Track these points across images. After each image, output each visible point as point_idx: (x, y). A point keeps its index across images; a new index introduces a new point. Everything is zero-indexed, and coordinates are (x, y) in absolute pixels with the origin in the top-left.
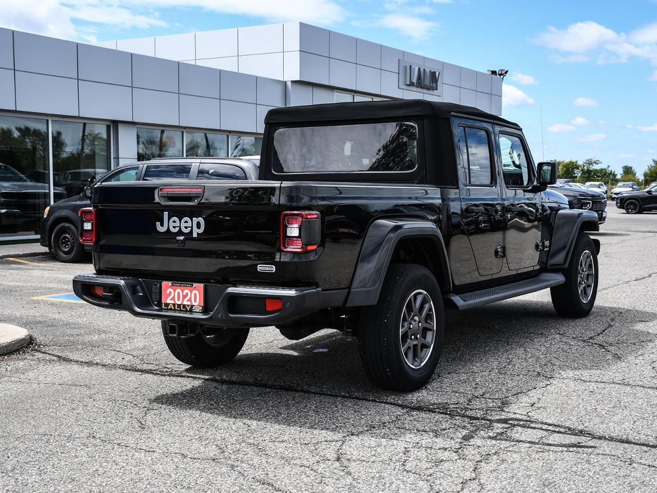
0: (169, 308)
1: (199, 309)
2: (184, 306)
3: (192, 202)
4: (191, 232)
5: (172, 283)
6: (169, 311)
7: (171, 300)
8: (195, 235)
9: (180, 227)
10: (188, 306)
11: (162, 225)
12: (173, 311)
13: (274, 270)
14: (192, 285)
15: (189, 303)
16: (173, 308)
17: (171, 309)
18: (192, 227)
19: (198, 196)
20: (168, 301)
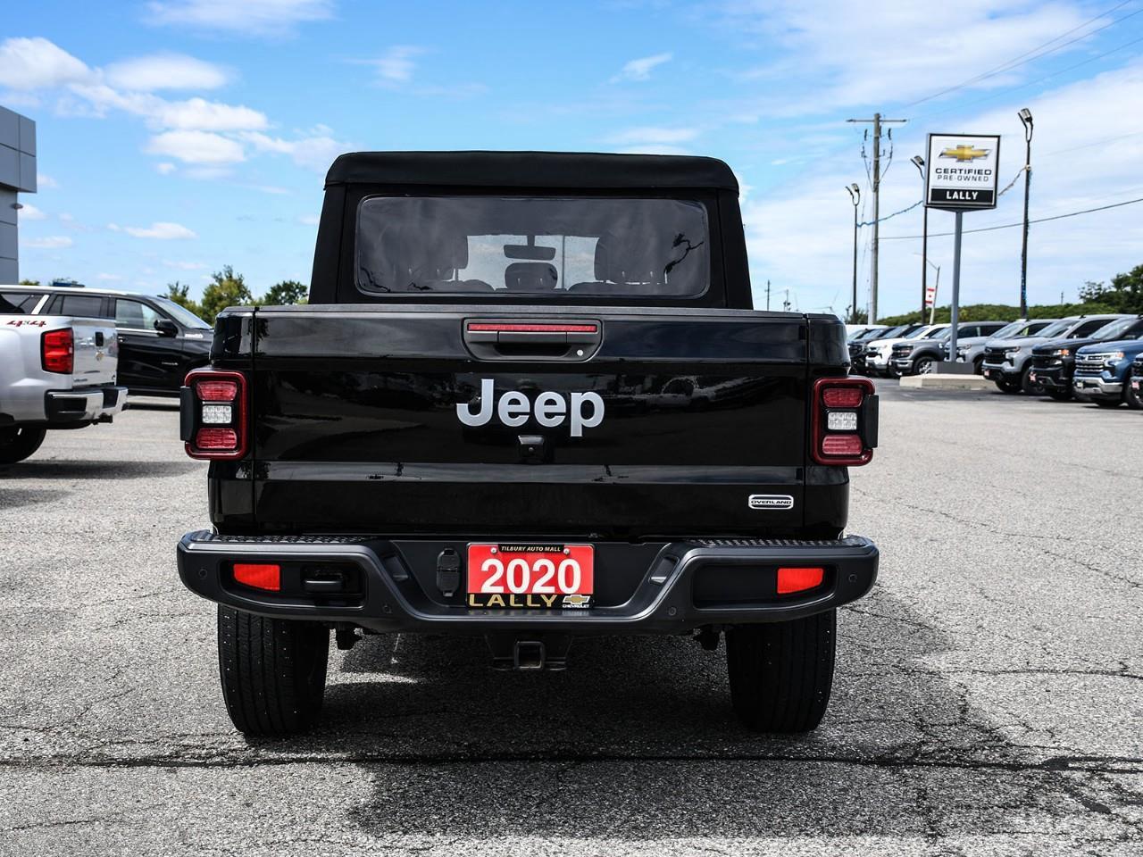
0: (489, 604)
1: (581, 602)
2: (537, 597)
3: (569, 356)
4: (566, 425)
5: (500, 546)
6: (490, 612)
7: (494, 585)
8: (576, 432)
9: (532, 414)
10: (549, 596)
11: (475, 409)
12: (502, 612)
13: (792, 506)
14: (562, 548)
15: (551, 590)
16: (503, 604)
17: (496, 607)
18: (568, 414)
19: (588, 341)
20: (487, 588)
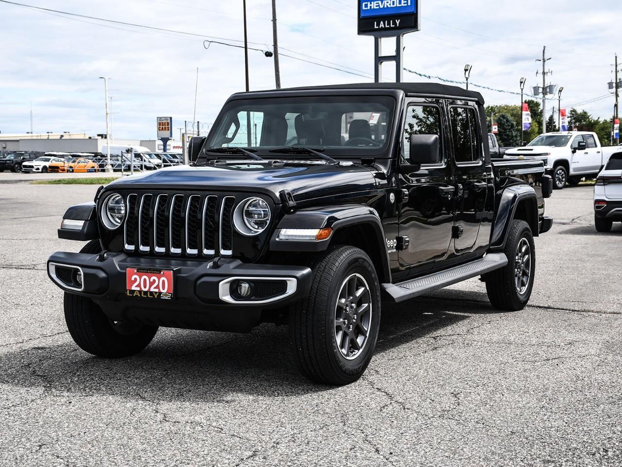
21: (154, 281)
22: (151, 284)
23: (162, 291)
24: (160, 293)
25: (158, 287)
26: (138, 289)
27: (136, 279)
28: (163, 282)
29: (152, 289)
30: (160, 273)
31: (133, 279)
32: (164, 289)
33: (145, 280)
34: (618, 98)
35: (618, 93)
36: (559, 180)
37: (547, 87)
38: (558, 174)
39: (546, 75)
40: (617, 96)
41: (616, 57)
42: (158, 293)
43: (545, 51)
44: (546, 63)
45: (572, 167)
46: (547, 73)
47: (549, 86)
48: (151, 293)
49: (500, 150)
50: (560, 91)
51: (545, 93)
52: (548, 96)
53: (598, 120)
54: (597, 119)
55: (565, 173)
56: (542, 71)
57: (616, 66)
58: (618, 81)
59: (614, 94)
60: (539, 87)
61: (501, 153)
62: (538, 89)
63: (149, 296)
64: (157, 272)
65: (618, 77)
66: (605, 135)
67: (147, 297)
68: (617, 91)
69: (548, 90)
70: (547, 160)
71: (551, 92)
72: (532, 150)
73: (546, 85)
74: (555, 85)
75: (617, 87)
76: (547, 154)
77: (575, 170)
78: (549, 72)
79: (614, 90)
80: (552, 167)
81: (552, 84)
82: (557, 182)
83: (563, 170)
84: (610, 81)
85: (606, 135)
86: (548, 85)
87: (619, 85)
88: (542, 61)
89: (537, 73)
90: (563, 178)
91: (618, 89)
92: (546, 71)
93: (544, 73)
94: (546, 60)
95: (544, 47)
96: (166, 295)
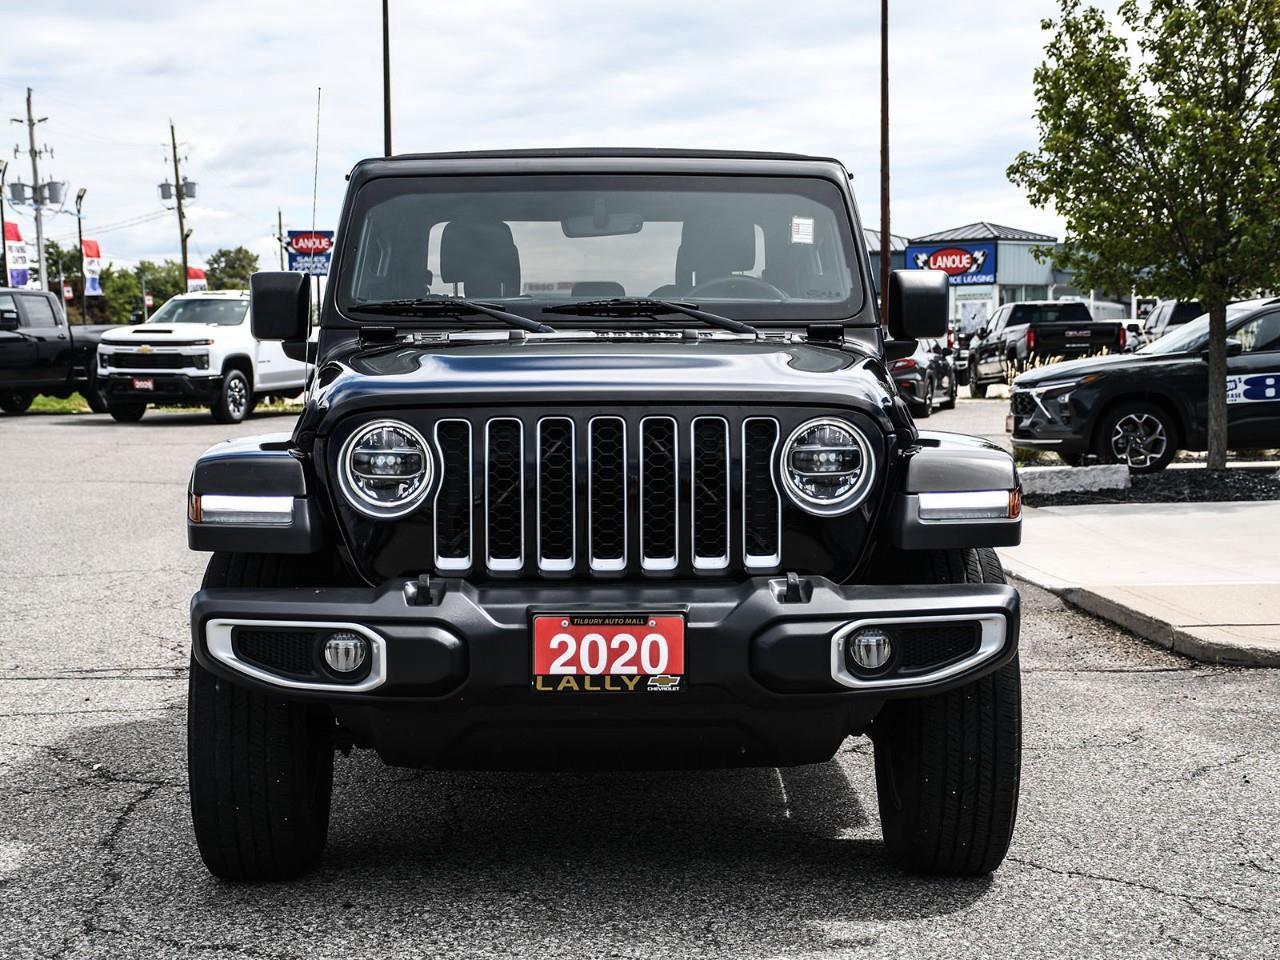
21: (624, 646)
22: (613, 655)
23: (648, 669)
24: (645, 677)
25: (636, 660)
26: (572, 670)
27: (563, 646)
28: (654, 646)
29: (617, 668)
30: (646, 622)
31: (554, 644)
32: (654, 662)
33: (594, 646)
34: (184, 221)
35: (185, 210)
36: (234, 401)
37: (44, 186)
38: (232, 389)
39: (38, 159)
40: (181, 216)
41: (172, 127)
42: (637, 679)
43: (32, 99)
44: (35, 128)
45: (259, 370)
46: (40, 152)
47: (49, 184)
48: (617, 679)
49: (73, 333)
50: (80, 198)
51: (38, 200)
52: (48, 207)
53: (108, 269)
54: (107, 266)
55: (245, 387)
56: (29, 147)
57: (175, 148)
58: (181, 182)
59: (175, 213)
60: (23, 185)
61: (74, 339)
62: (23, 190)
63: (608, 687)
64: (638, 622)
65: (180, 173)
66: (126, 302)
67: (603, 689)
68: (180, 204)
69: (46, 193)
70: (207, 355)
71: (54, 199)
72: (170, 332)
73: (40, 182)
74: (61, 182)
75: (180, 197)
76: (207, 342)
77: (265, 378)
78: (46, 151)
79: (173, 202)
80: (219, 373)
81: (54, 180)
82: (231, 407)
83: (241, 380)
84: (164, 182)
85: (130, 303)
86: (46, 182)
87: (184, 190)
88: (26, 122)
89: (16, 151)
90: (241, 397)
91: (183, 201)
92: (37, 149)
93: (34, 153)
94: (35, 121)
95: (29, 90)
96: (663, 681)
